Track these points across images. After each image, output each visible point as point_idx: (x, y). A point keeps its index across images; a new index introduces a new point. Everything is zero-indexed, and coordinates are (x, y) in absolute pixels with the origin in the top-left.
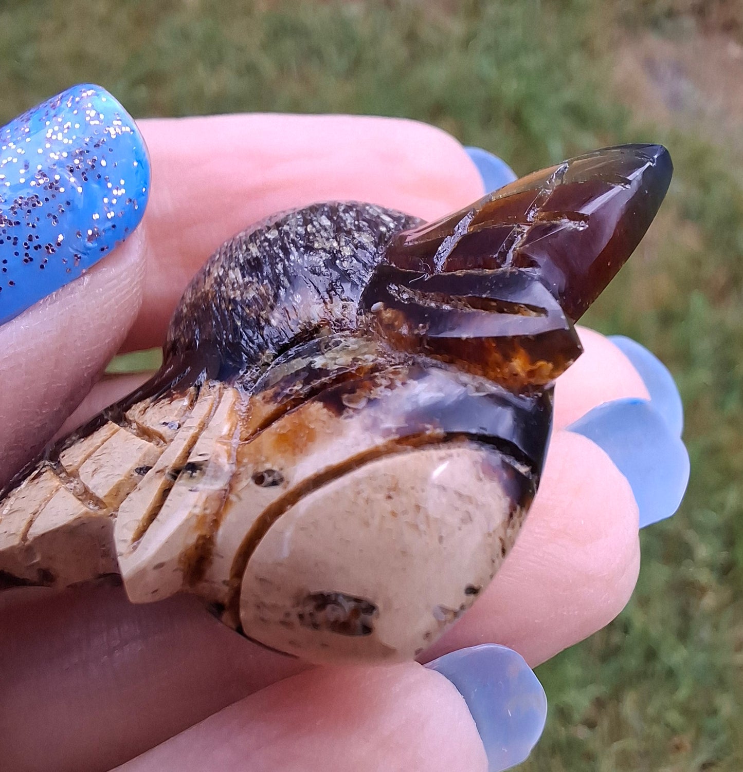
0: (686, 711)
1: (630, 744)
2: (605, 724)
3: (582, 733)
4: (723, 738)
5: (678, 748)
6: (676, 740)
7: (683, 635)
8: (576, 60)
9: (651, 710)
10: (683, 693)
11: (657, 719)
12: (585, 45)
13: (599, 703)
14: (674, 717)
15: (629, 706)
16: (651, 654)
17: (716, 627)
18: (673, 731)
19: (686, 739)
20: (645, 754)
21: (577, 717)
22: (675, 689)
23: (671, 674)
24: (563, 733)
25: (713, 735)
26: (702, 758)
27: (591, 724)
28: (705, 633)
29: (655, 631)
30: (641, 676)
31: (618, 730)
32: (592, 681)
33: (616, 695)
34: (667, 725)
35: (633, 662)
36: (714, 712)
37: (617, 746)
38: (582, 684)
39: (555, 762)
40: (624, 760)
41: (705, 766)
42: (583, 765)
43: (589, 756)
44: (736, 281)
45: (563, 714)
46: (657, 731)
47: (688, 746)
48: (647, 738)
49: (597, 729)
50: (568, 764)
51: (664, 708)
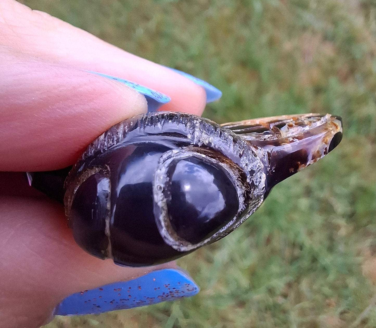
0: (333, 287)
1: (306, 304)
2: (292, 295)
3: (280, 300)
5: (329, 305)
6: (328, 301)
7: (331, 249)
9: (315, 287)
10: (332, 277)
11: (318, 292)
13: (289, 285)
14: (327, 290)
15: (304, 285)
16: (314, 260)
17: (346, 244)
18: (326, 297)
19: (333, 300)
20: (313, 309)
21: (278, 292)
22: (327, 276)
23: (325, 269)
24: (271, 301)
25: (346, 297)
26: (340, 309)
27: (285, 296)
28: (341, 248)
29: (317, 248)
30: (311, 270)
31: (299, 298)
32: (286, 274)
33: (298, 280)
34: (324, 294)
35: (305, 263)
36: (346, 287)
37: (298, 306)
38: (280, 275)
39: (267, 315)
40: (303, 312)
41: (342, 313)
42: (281, 316)
43: (285, 312)
44: (352, 71)
45: (271, 291)
46: (318, 297)
47: (334, 304)
48: (313, 301)
49: (288, 298)
50: (274, 316)
51: (322, 286)
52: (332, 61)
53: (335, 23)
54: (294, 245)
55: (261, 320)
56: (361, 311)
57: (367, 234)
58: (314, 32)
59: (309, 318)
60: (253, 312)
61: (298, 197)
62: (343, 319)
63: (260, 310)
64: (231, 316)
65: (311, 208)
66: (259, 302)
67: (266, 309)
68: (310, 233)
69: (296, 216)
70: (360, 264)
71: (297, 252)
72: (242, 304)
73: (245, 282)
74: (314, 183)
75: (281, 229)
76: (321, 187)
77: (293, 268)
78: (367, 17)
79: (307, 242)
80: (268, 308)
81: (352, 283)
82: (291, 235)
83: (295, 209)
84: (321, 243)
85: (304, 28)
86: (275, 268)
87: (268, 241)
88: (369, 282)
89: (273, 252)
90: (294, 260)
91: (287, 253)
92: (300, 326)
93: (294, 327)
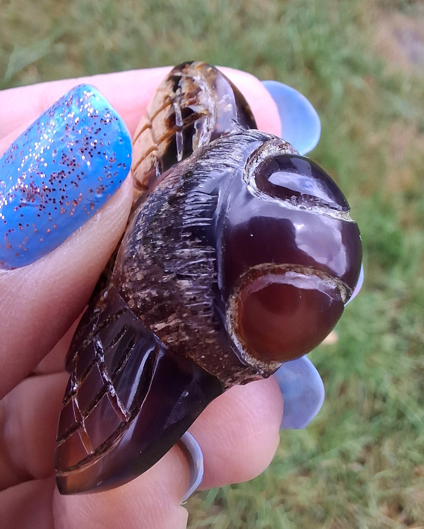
1: (388, 473)
2: (371, 461)
3: (356, 467)
5: (418, 474)
6: (416, 469)
7: (422, 402)
8: (350, 30)
9: (401, 451)
10: (422, 439)
11: (405, 457)
12: (356, 20)
13: (368, 448)
14: (415, 455)
15: (387, 448)
16: (401, 415)
18: (415, 464)
20: (397, 479)
21: (353, 457)
22: (416, 436)
23: (413, 427)
24: (344, 467)
27: (362, 462)
29: (404, 399)
30: (395, 428)
31: (380, 465)
32: (364, 433)
33: (379, 443)
34: (411, 460)
35: (389, 420)
37: (378, 475)
38: (356, 435)
39: (339, 487)
40: (384, 484)
42: (357, 488)
43: (361, 483)
45: (344, 456)
46: (405, 464)
48: (398, 468)
49: (366, 465)
50: (347, 488)
51: (409, 449)
54: (375, 396)
55: (330, 493)
58: (406, 122)
59: (391, 492)
60: (321, 483)
61: (381, 333)
63: (329, 480)
64: (292, 488)
65: (398, 348)
66: (328, 470)
67: (338, 479)
68: (396, 381)
69: (378, 359)
71: (378, 405)
72: (307, 472)
73: (311, 443)
74: (402, 317)
75: (359, 375)
76: (412, 322)
77: (374, 426)
79: (392, 391)
80: (340, 478)
82: (372, 384)
83: (378, 349)
84: (409, 394)
85: (395, 117)
86: (350, 426)
87: (343, 390)
89: (348, 404)
90: (375, 415)
91: (366, 406)
92: (381, 501)
93: (373, 503)
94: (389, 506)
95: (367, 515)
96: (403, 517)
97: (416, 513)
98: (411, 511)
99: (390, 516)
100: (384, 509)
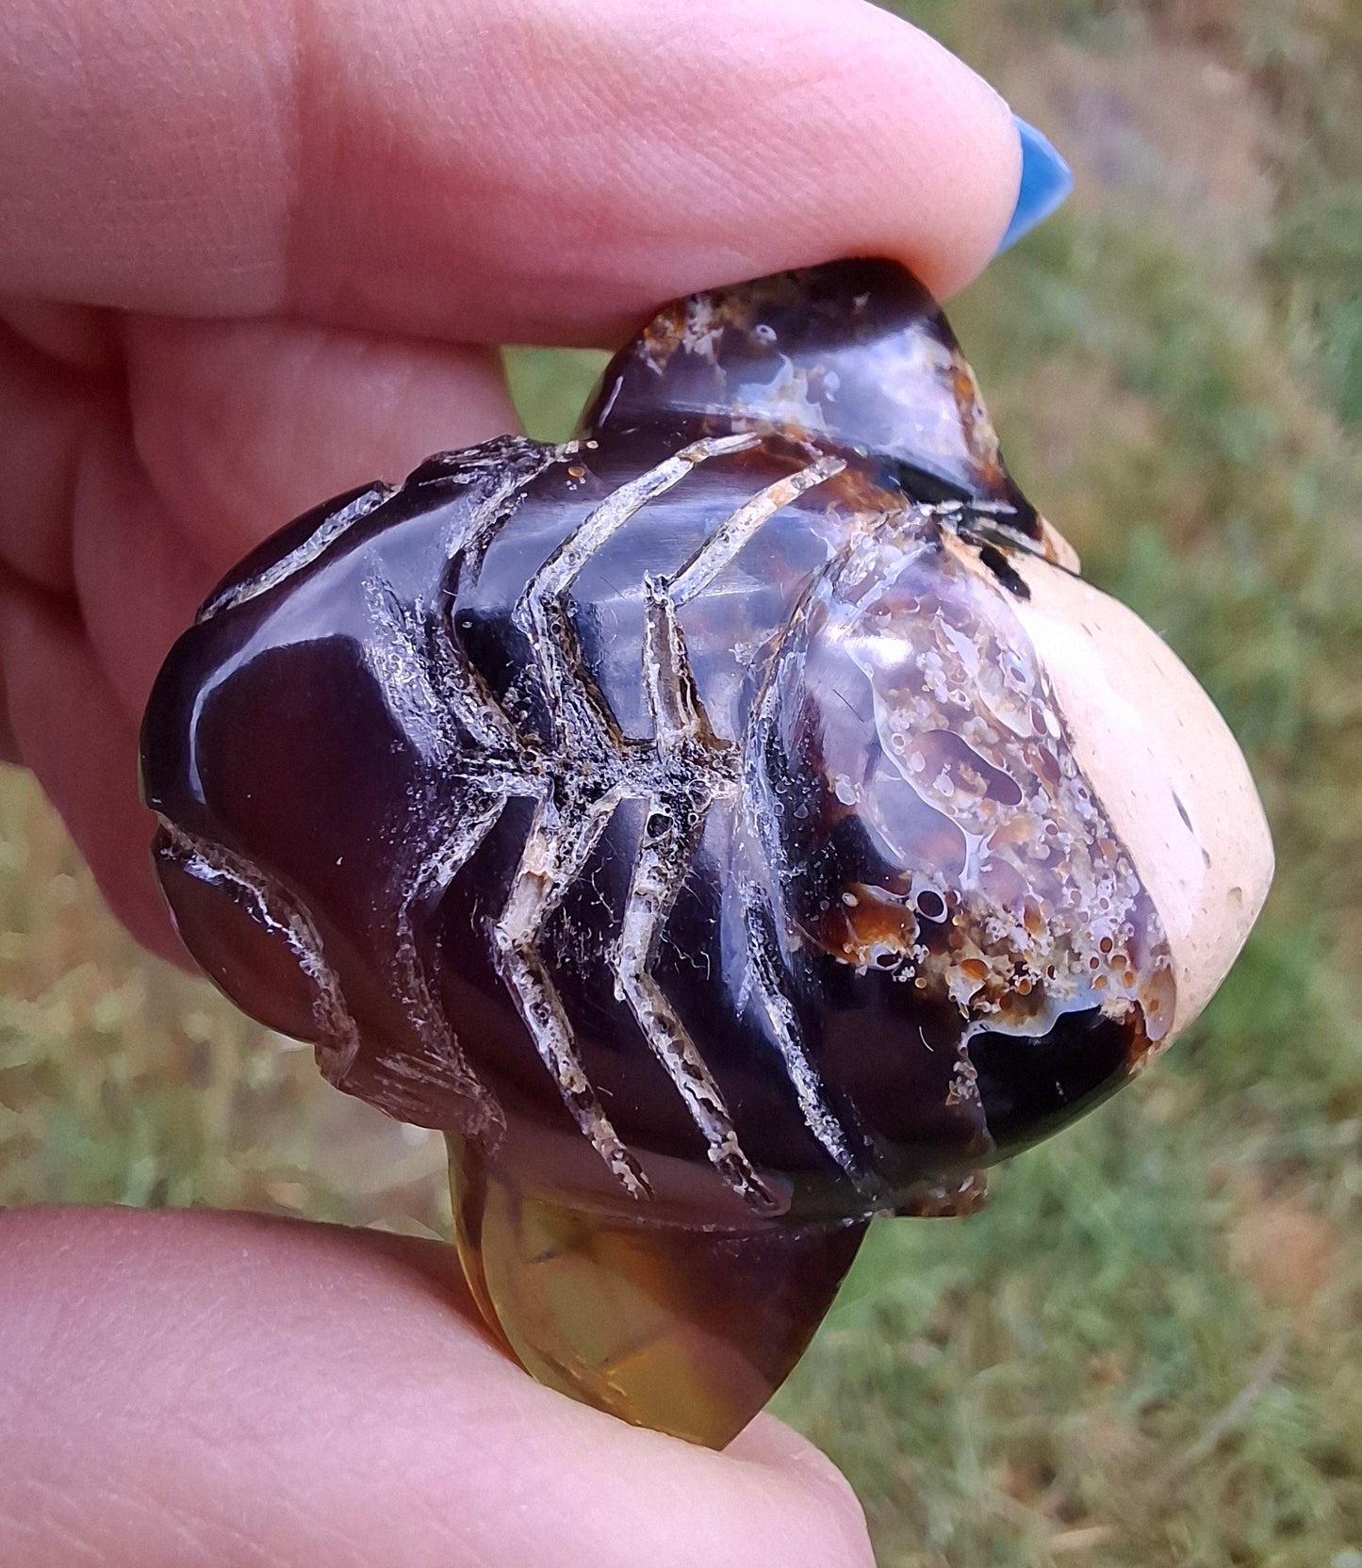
0: (1117, 1309)
1: (1013, 1372)
2: (966, 1336)
3: (922, 1354)
4: (1180, 1357)
5: (1099, 1377)
6: (1095, 1362)
7: (1114, 1169)
9: (1051, 1309)
10: (1112, 1275)
11: (1063, 1326)
13: (956, 1299)
14: (1092, 1321)
15: (1011, 1302)
16: (1053, 1207)
17: (1172, 1151)
18: (1091, 1346)
19: (1114, 1360)
20: (1040, 1389)
21: (914, 1324)
22: (1095, 1269)
23: (1088, 1242)
24: (887, 1355)
25: (1164, 1352)
26: (1143, 1395)
27: (939, 1338)
28: (1153, 1166)
29: (1063, 1162)
30: (1037, 1244)
31: (991, 1346)
32: (945, 1256)
33: (988, 1284)
34: (1081, 1337)
35: (1019, 1219)
36: (1165, 1310)
37: (986, 1376)
38: (924, 1262)
39: (873, 1410)
40: (1001, 1402)
41: (1149, 1410)
42: (923, 1413)
43: (936, 1398)
44: (1217, 508)
45: (889, 1320)
46: (1062, 1347)
47: (1118, 1374)
48: (1043, 1359)
49: (952, 1347)
50: (897, 1412)
51: (1076, 1304)
52: (1145, 470)
53: (1162, 326)
55: (847, 1426)
56: (1216, 1403)
57: (1246, 1118)
58: (1083, 357)
59: (1024, 1425)
60: (822, 1397)
62: (1149, 1433)
63: (843, 1390)
66: (842, 1359)
67: (869, 1386)
70: (1221, 1229)
77: (974, 1237)
78: (1279, 306)
80: (873, 1384)
81: (1188, 1296)
84: (1078, 1145)
85: (1050, 343)
86: (905, 1235)
88: (1250, 1296)
92: (992, 1451)
93: (968, 1457)
94: (1015, 1465)
95: (951, 1490)
96: (1053, 1498)
97: (1093, 1486)
98: (1077, 1482)
99: (1017, 1494)
100: (999, 1475)
